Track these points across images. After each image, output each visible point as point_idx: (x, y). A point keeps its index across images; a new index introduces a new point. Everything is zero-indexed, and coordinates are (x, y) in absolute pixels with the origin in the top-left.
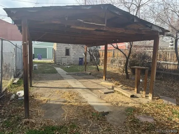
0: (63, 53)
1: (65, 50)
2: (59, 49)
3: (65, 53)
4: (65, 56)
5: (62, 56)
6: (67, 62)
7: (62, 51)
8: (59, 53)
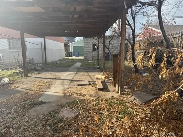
0: (89, 49)
1: (91, 45)
2: (86, 44)
3: (92, 49)
4: (92, 52)
5: (89, 51)
6: (93, 58)
7: (89, 46)
8: (86, 49)
